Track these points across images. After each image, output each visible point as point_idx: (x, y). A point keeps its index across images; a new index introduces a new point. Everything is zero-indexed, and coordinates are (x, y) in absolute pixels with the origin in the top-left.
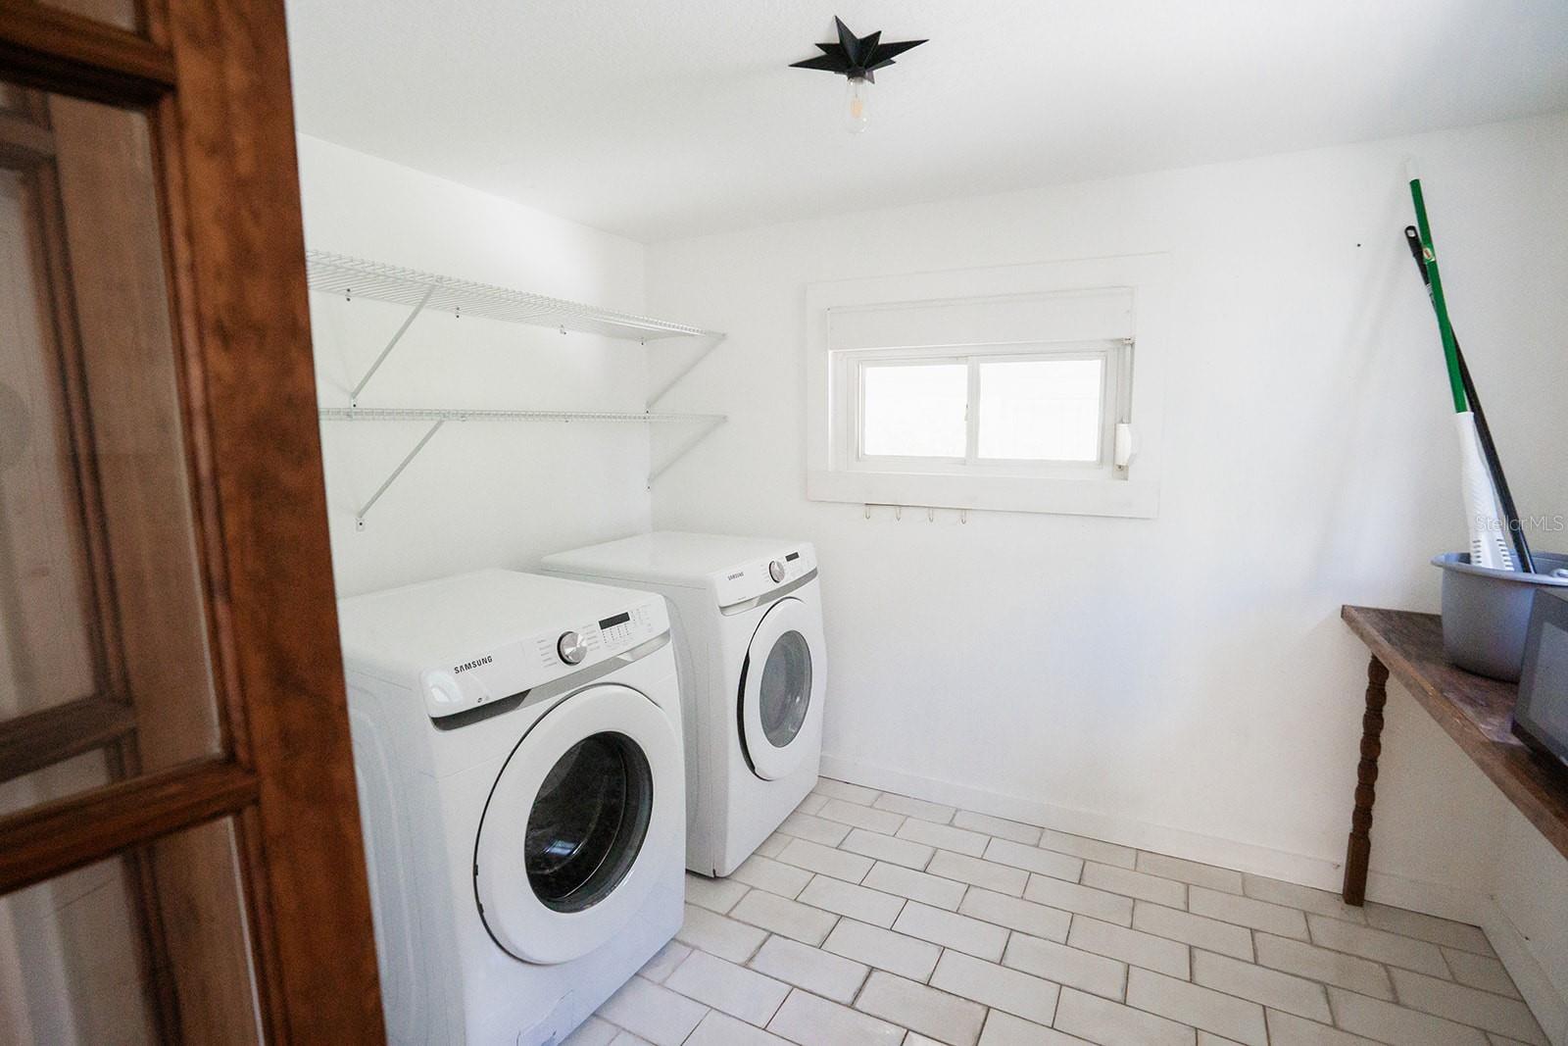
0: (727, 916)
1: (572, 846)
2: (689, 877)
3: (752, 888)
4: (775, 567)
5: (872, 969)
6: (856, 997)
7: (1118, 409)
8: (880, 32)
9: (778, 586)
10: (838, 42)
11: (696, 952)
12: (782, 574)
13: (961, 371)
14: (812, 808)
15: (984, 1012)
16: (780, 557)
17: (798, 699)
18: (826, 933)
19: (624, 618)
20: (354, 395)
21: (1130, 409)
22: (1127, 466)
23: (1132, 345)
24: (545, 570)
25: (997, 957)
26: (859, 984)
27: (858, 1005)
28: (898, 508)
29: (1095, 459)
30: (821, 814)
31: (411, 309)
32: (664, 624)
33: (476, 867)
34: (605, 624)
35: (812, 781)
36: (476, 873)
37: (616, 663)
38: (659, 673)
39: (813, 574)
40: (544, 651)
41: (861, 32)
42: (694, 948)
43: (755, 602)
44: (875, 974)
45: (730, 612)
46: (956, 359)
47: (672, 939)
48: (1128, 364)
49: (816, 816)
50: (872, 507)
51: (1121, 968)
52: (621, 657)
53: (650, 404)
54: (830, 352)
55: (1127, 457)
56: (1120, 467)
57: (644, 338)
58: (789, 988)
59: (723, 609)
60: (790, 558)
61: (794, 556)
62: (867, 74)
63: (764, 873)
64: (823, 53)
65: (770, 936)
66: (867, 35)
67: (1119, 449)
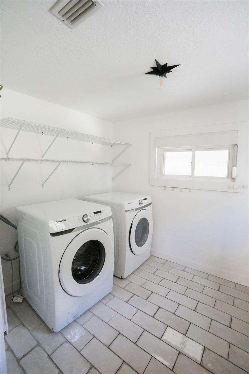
0: (124, 289)
1: (85, 267)
2: (115, 277)
3: (131, 282)
4: (140, 202)
5: (159, 308)
6: (155, 314)
7: (233, 162)
8: (167, 63)
9: (141, 206)
10: (156, 67)
11: (115, 297)
12: (142, 204)
13: (190, 153)
14: (148, 263)
15: (189, 324)
16: (142, 199)
17: (145, 235)
18: (149, 296)
19: (100, 212)
20: (43, 157)
21: (236, 163)
22: (235, 179)
23: (237, 146)
24: (84, 199)
25: (194, 308)
26: (155, 311)
27: (155, 317)
28: (173, 188)
29: (226, 177)
30: (150, 265)
31: (54, 137)
32: (111, 214)
33: (59, 271)
34: (95, 213)
35: (149, 256)
36: (59, 272)
37: (97, 223)
38: (109, 226)
39: (150, 204)
40: (79, 219)
41: (162, 64)
42: (114, 296)
43: (135, 210)
44: (160, 309)
45: (127, 212)
46: (189, 150)
47: (109, 293)
48: (236, 152)
49: (149, 265)
50: (166, 188)
51: (230, 317)
52: (99, 221)
53: (113, 161)
54: (157, 148)
55: (235, 176)
56: (233, 179)
57: (112, 145)
58: (137, 310)
59: (126, 211)
60: (144, 199)
61: (146, 199)
62: (164, 75)
63: (134, 278)
64: (153, 70)
65: (134, 295)
66: (164, 64)
67: (233, 174)
